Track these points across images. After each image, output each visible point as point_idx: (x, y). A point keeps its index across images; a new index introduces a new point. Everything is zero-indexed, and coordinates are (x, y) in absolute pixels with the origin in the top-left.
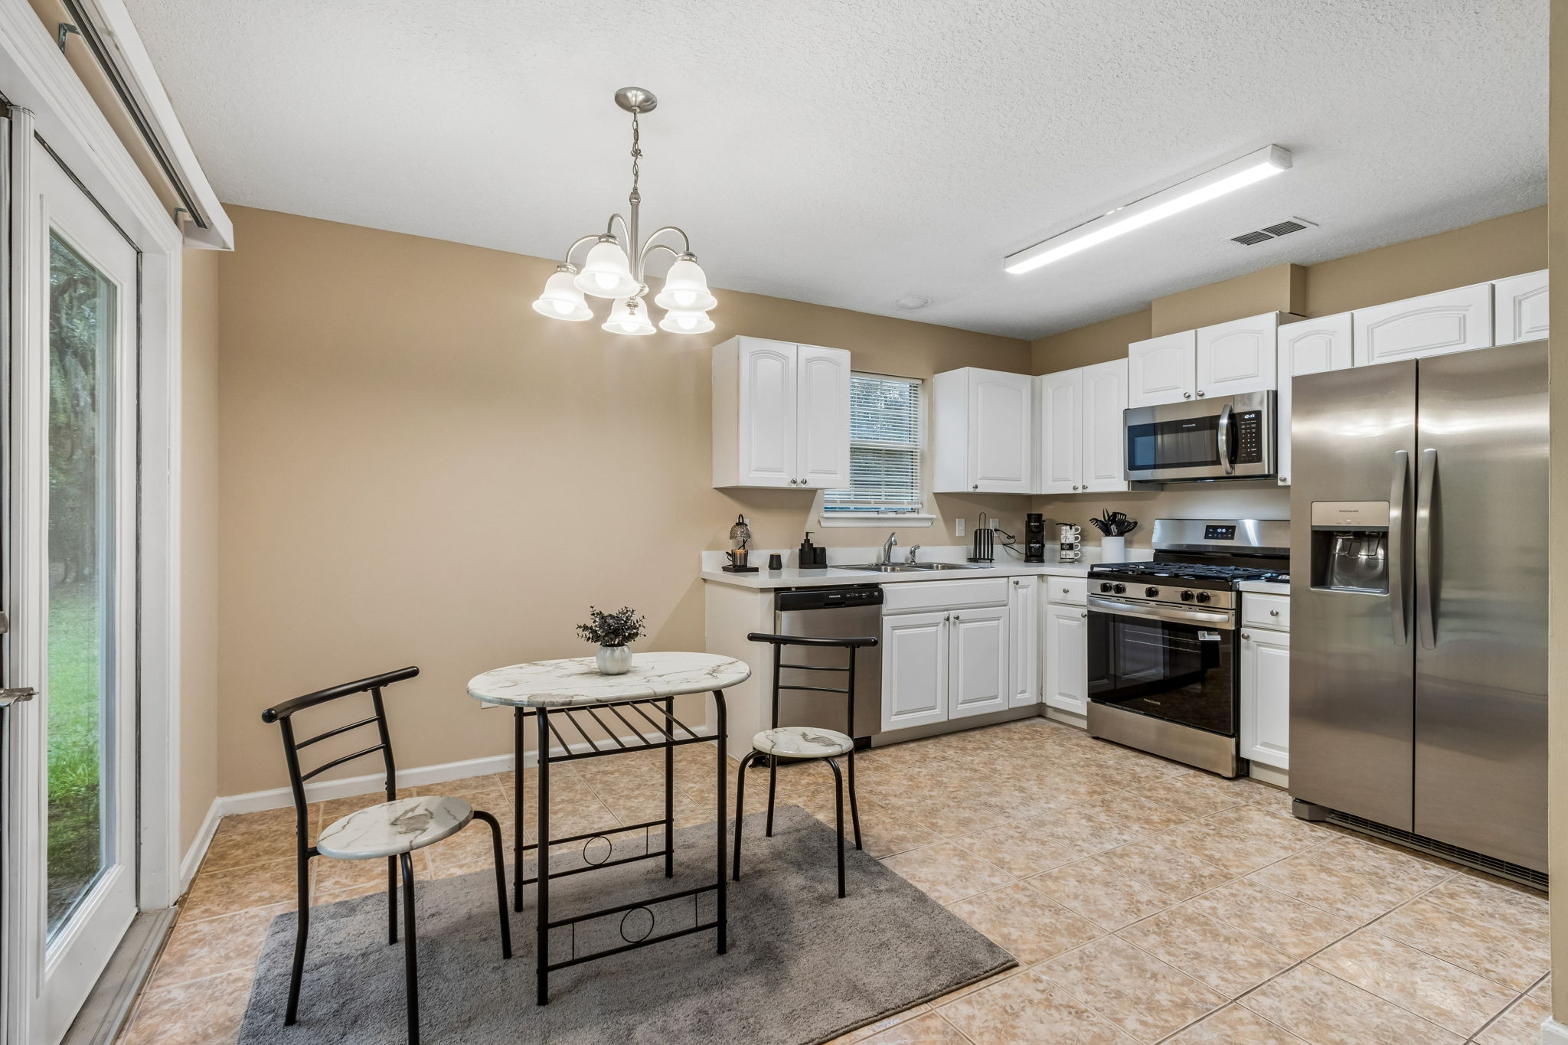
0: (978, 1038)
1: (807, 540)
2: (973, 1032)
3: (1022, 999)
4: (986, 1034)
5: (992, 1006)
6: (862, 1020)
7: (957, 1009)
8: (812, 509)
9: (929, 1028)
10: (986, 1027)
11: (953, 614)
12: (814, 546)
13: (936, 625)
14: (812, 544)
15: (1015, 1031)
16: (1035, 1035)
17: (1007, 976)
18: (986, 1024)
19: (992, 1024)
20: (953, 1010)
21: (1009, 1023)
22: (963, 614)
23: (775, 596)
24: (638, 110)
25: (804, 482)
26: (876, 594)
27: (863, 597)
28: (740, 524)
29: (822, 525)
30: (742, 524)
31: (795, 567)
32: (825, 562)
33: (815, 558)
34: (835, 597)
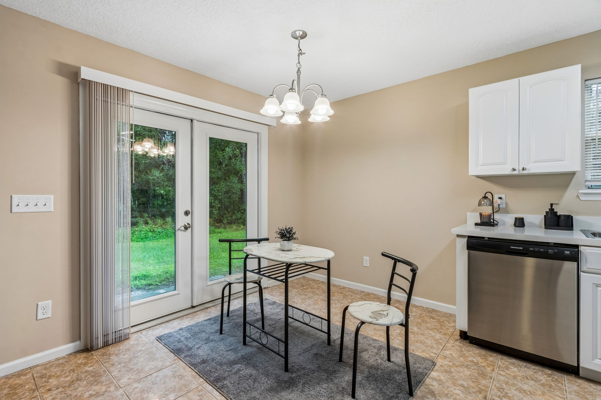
1: (552, 210)
8: (570, 187)
12: (555, 211)
14: (557, 212)
23: (467, 241)
24: (300, 38)
25: (523, 169)
26: (568, 252)
27: (549, 253)
28: (485, 197)
29: (581, 199)
30: (487, 197)
31: (540, 227)
32: (572, 226)
33: (562, 223)
34: (517, 248)
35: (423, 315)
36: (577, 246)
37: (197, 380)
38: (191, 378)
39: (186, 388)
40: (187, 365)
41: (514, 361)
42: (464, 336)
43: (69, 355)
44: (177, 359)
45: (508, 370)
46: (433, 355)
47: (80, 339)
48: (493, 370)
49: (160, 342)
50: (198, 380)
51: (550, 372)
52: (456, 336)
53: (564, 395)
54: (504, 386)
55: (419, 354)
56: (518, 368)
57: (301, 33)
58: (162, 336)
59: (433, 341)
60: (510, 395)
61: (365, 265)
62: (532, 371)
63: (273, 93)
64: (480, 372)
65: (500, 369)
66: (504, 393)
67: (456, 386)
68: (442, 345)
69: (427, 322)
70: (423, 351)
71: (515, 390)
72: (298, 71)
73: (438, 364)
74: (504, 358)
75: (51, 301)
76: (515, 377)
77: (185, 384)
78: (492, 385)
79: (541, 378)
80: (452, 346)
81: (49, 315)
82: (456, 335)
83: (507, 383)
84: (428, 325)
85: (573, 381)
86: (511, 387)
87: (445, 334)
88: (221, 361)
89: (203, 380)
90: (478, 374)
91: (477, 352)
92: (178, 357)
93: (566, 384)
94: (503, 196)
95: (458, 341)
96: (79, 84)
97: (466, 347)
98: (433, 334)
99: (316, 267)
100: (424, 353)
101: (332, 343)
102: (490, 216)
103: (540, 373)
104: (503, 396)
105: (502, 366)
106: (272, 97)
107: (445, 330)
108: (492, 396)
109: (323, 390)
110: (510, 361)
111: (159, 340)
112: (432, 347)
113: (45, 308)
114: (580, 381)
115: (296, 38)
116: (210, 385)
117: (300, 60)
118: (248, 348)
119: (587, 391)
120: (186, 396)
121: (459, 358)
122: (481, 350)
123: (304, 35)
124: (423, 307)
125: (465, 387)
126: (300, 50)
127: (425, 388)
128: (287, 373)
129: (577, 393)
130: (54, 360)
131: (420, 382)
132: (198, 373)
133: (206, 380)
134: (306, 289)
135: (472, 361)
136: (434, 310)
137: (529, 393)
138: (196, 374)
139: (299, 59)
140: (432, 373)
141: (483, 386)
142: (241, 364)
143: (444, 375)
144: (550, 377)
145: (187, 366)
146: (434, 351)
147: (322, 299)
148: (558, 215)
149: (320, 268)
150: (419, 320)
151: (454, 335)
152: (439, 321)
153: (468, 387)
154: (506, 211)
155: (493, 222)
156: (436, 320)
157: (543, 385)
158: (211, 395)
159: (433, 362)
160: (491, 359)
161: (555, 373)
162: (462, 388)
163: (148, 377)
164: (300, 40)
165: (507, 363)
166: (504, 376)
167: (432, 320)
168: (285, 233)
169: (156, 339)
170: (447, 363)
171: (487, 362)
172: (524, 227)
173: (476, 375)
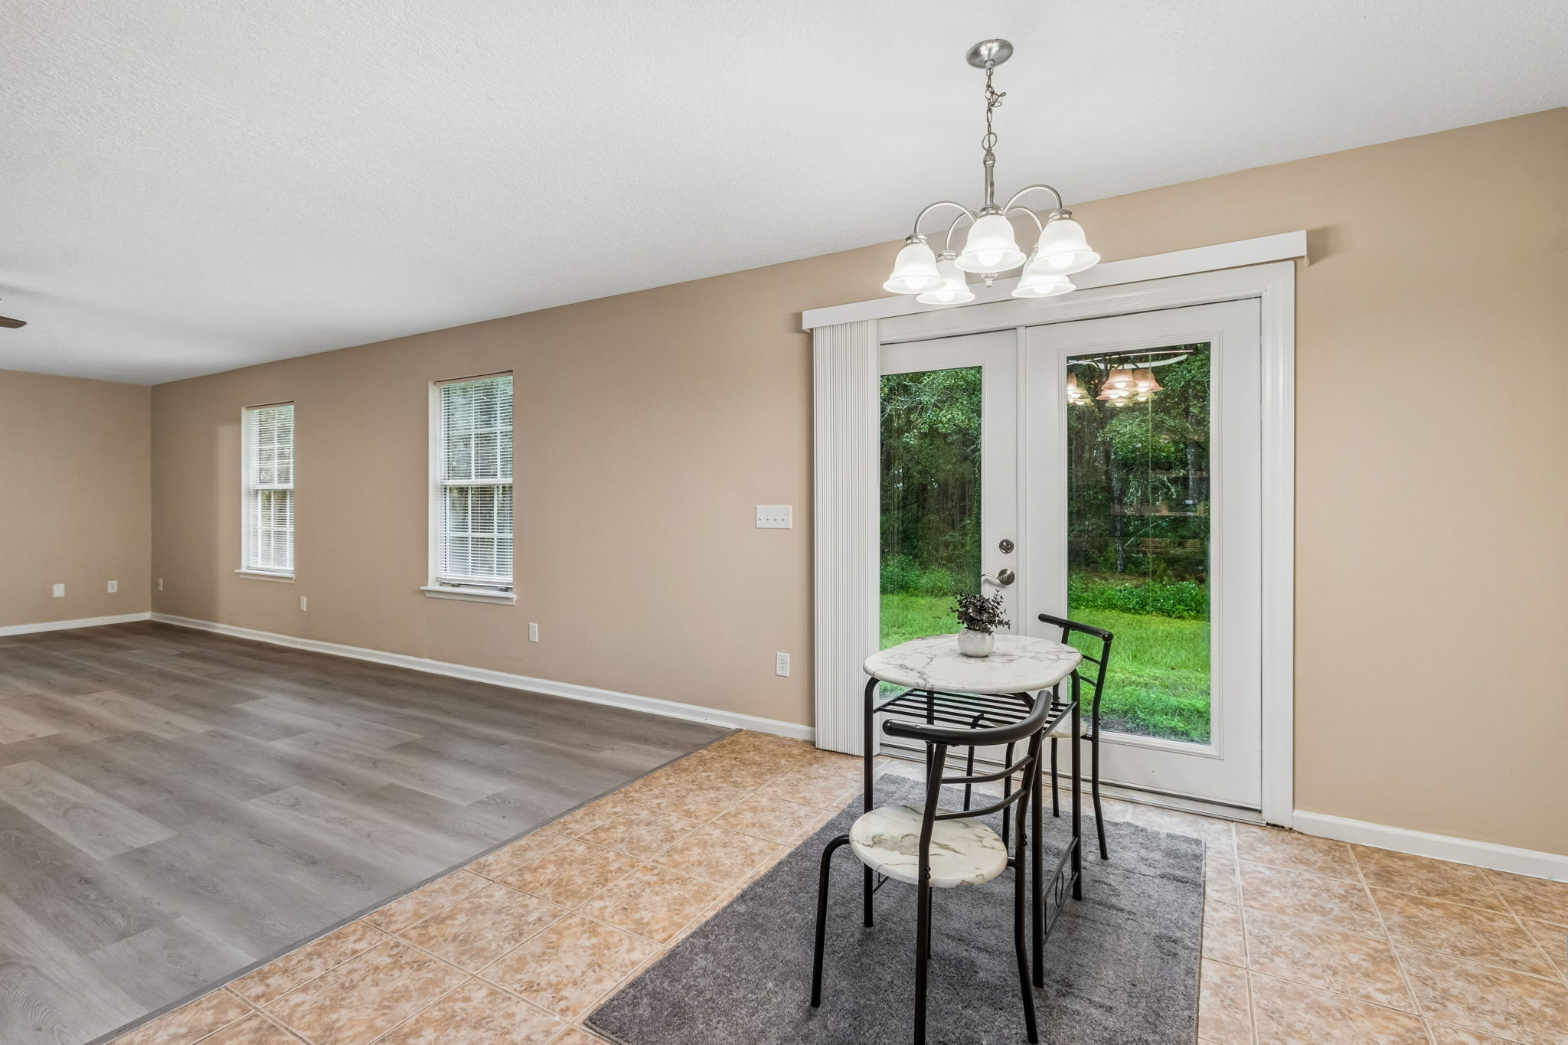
0: (623, 937)
2: (627, 939)
3: (584, 983)
4: (617, 941)
5: (613, 967)
7: (644, 954)
9: (663, 931)
10: (616, 947)
15: (592, 951)
16: (575, 954)
17: (597, 1004)
18: (617, 949)
19: (612, 951)
20: (647, 952)
21: (597, 956)
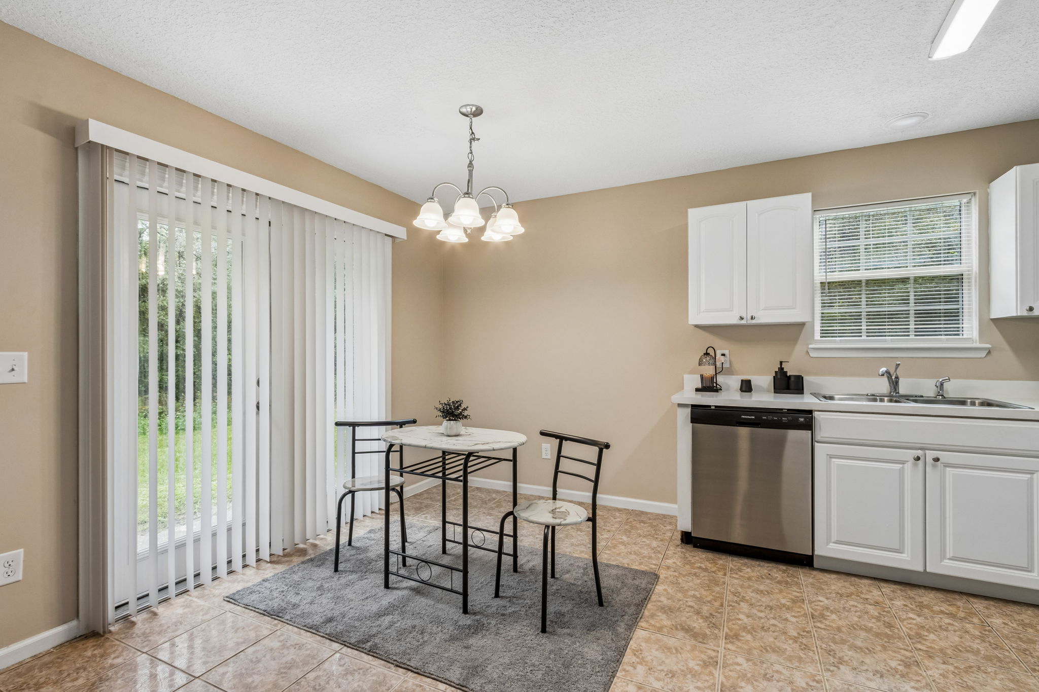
1: (781, 369)
6: (449, 681)
8: (800, 342)
11: (930, 455)
12: (785, 370)
13: (903, 462)
14: (787, 371)
22: (944, 456)
23: (691, 411)
24: (472, 116)
25: (752, 318)
26: (802, 420)
27: (783, 421)
28: (707, 354)
29: (811, 355)
30: (709, 354)
31: (769, 391)
32: (803, 389)
33: (792, 385)
34: (748, 417)
35: (630, 520)
36: (810, 412)
37: (328, 646)
38: (315, 645)
39: (315, 659)
40: (302, 629)
41: (746, 561)
42: (687, 538)
43: (58, 648)
44: (279, 623)
45: (741, 572)
46: (654, 567)
47: (78, 616)
48: (725, 574)
49: (235, 604)
50: (331, 646)
51: (784, 568)
52: (676, 541)
53: (801, 589)
54: (740, 590)
55: (636, 568)
56: (751, 568)
57: (474, 109)
58: (234, 594)
59: (649, 550)
60: (747, 598)
61: (544, 456)
62: (766, 569)
63: (433, 195)
64: (711, 578)
65: (732, 572)
66: (740, 597)
67: (687, 598)
68: (662, 554)
69: (637, 529)
70: (640, 564)
71: (751, 593)
72: (470, 165)
73: (661, 577)
74: (735, 559)
75: (22, 550)
76: (749, 579)
77: (309, 654)
78: (727, 591)
79: (776, 576)
80: (674, 553)
81: (19, 576)
82: (676, 539)
83: (742, 586)
84: (639, 531)
85: (808, 573)
86: (747, 590)
87: (662, 540)
88: (357, 615)
89: (338, 645)
90: (709, 580)
91: (704, 556)
92: (279, 620)
93: (802, 578)
94: (726, 352)
95: (680, 547)
96: (76, 149)
97: (691, 552)
98: (648, 542)
99: (494, 458)
100: (642, 566)
101: (519, 570)
102: (712, 378)
103: (775, 570)
104: (740, 601)
105: (735, 568)
106: (432, 200)
107: (661, 535)
108: (728, 603)
109: (525, 628)
110: (742, 562)
111: (231, 600)
112: (650, 558)
113: (10, 563)
114: (815, 573)
115: (467, 116)
116: (353, 649)
117: (473, 149)
118: (395, 592)
119: (822, 582)
120: (320, 669)
121: (684, 566)
122: (708, 554)
123: (478, 112)
124: (628, 510)
125: (698, 597)
126: (473, 133)
127: (652, 606)
128: (467, 615)
129: (813, 585)
130: (28, 660)
131: (646, 599)
132: (327, 636)
133: (344, 643)
134: (454, 501)
135: (700, 568)
136: (642, 513)
137: (766, 593)
138: (322, 638)
139: (470, 147)
140: (657, 587)
141: (717, 593)
142: (392, 615)
143: (671, 587)
144: (785, 573)
145: (303, 631)
146: (654, 562)
147: (484, 513)
148: (788, 375)
149: (500, 460)
150: (626, 527)
151: (674, 540)
152: (652, 526)
153: (701, 597)
154: (730, 372)
155: (716, 387)
156: (648, 525)
157: (779, 582)
158: (361, 662)
159: (656, 575)
160: (721, 562)
161: (789, 568)
162: (694, 599)
163: (240, 655)
164: (473, 119)
165: (739, 564)
166: (737, 579)
167: (642, 524)
168: (450, 408)
169: (224, 600)
170: (671, 573)
171: (717, 566)
172: (751, 392)
173: (708, 582)
